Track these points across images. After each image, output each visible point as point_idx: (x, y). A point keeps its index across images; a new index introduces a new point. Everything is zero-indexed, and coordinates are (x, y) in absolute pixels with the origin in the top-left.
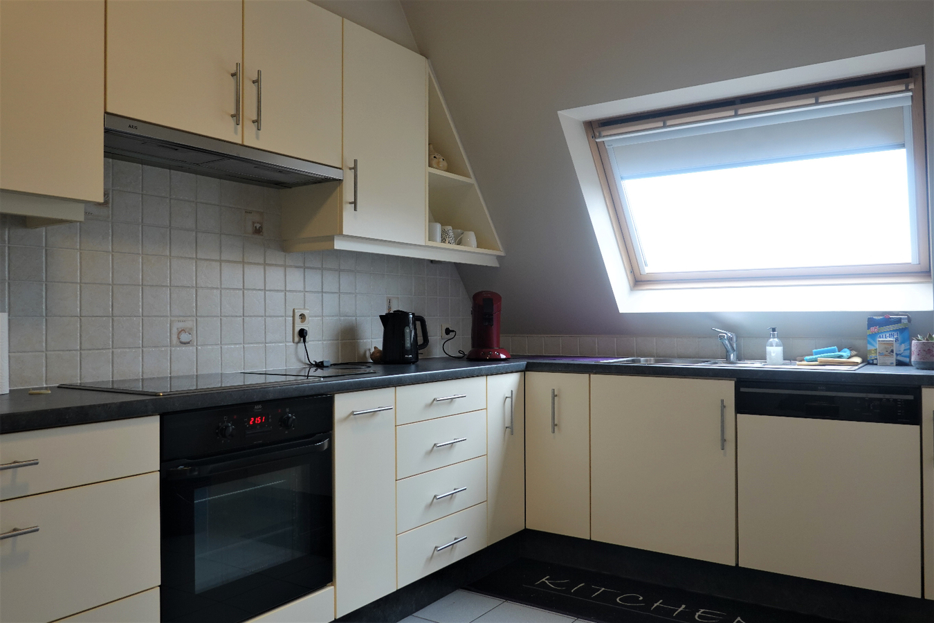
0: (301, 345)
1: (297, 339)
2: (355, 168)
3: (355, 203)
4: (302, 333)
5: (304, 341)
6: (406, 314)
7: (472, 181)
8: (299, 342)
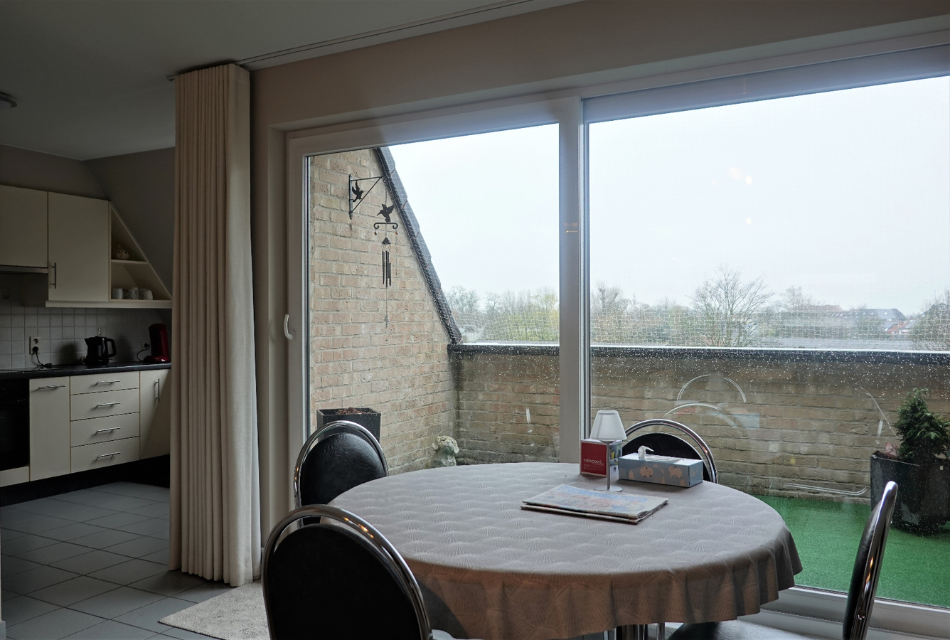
0: (35, 355)
1: (32, 352)
2: (55, 267)
3: (55, 284)
4: (36, 350)
5: (37, 354)
6: (101, 338)
7: (147, 263)
8: (34, 354)
